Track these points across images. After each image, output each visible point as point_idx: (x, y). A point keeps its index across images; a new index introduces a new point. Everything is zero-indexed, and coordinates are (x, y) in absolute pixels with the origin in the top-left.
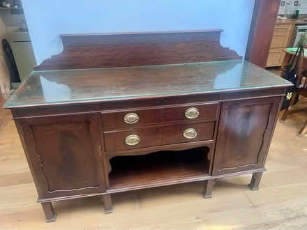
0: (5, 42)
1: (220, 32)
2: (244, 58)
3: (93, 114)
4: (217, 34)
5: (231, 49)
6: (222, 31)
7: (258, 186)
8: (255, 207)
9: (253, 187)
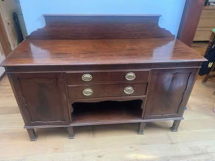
0: (15, 15)
1: (159, 17)
2: (176, 37)
3: (60, 73)
4: (156, 18)
5: (167, 29)
6: (161, 16)
7: (177, 129)
8: (173, 143)
9: (173, 129)
